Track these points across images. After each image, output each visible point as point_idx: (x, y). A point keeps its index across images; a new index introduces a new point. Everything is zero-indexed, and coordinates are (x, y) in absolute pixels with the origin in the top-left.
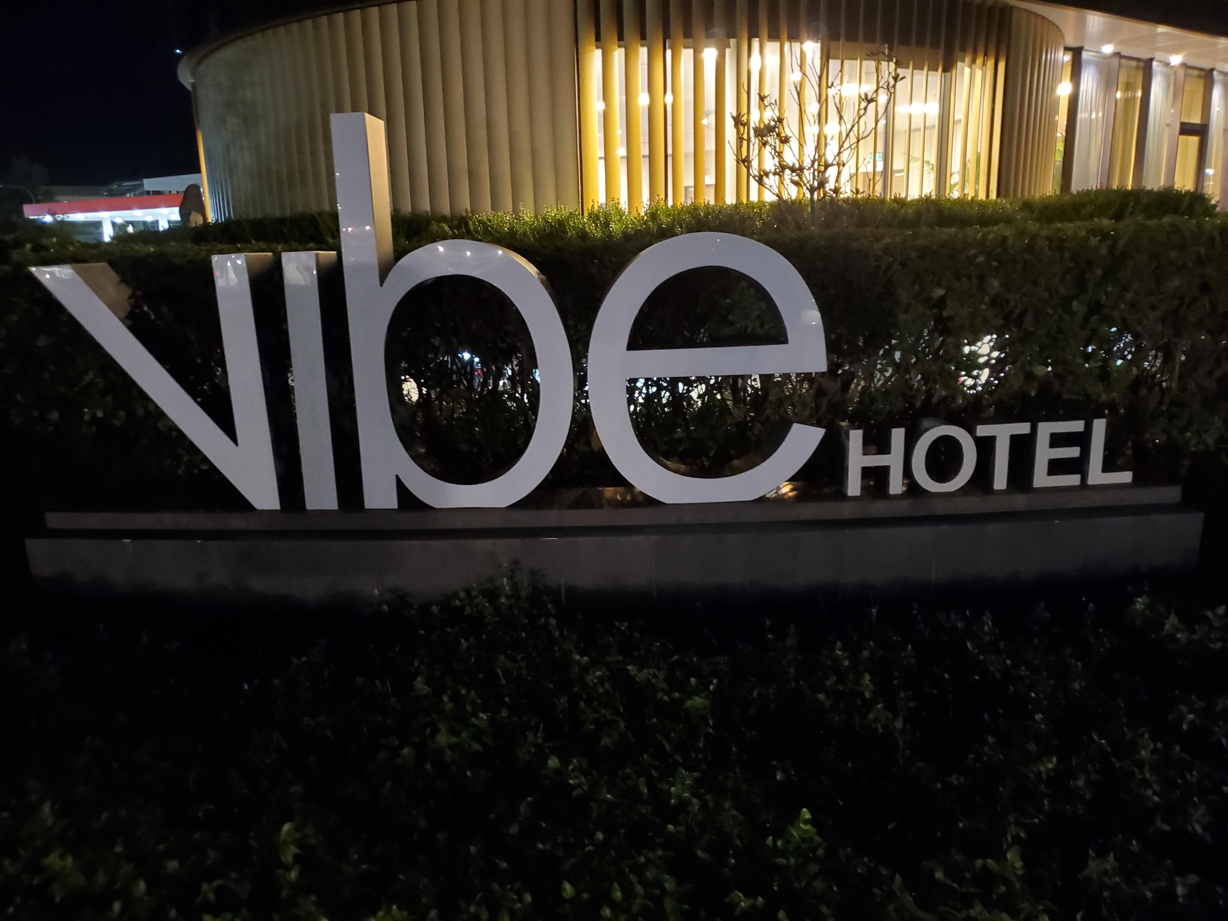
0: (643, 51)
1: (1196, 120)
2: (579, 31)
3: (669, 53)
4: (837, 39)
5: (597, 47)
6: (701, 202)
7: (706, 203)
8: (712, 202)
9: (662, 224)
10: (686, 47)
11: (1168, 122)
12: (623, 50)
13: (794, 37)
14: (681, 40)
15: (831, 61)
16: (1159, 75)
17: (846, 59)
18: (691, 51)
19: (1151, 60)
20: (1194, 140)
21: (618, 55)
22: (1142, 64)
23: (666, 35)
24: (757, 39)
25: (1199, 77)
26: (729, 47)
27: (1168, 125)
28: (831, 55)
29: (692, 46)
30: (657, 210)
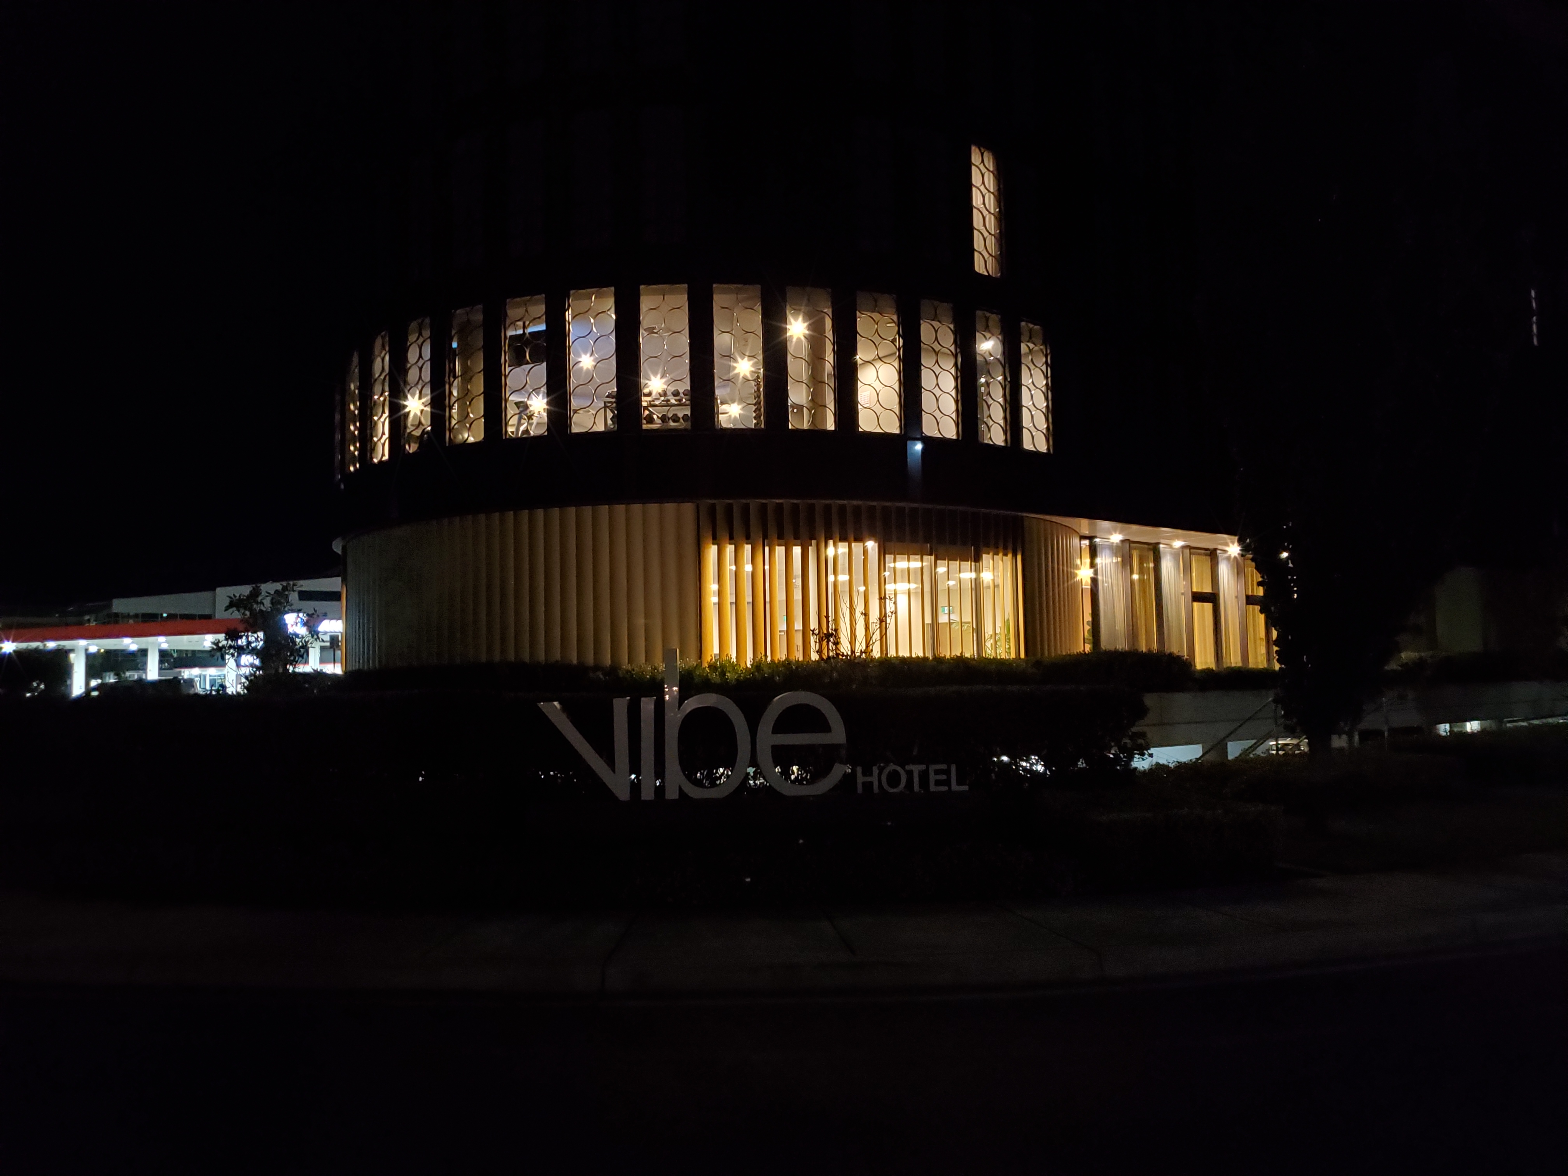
0: (748, 548)
1: (1208, 589)
2: (701, 530)
3: (767, 549)
4: (890, 540)
5: (713, 544)
6: (792, 658)
7: (797, 659)
8: (801, 659)
9: (765, 674)
10: (779, 545)
11: (1183, 592)
12: (733, 547)
13: (859, 539)
14: (776, 541)
15: (887, 556)
16: (1168, 554)
17: (898, 554)
18: (783, 548)
19: (1158, 543)
20: (1208, 606)
21: (730, 549)
22: (1151, 547)
23: (765, 537)
24: (832, 541)
25: (1206, 555)
26: (811, 545)
27: (1183, 594)
28: (887, 552)
29: (784, 544)
30: (760, 664)
